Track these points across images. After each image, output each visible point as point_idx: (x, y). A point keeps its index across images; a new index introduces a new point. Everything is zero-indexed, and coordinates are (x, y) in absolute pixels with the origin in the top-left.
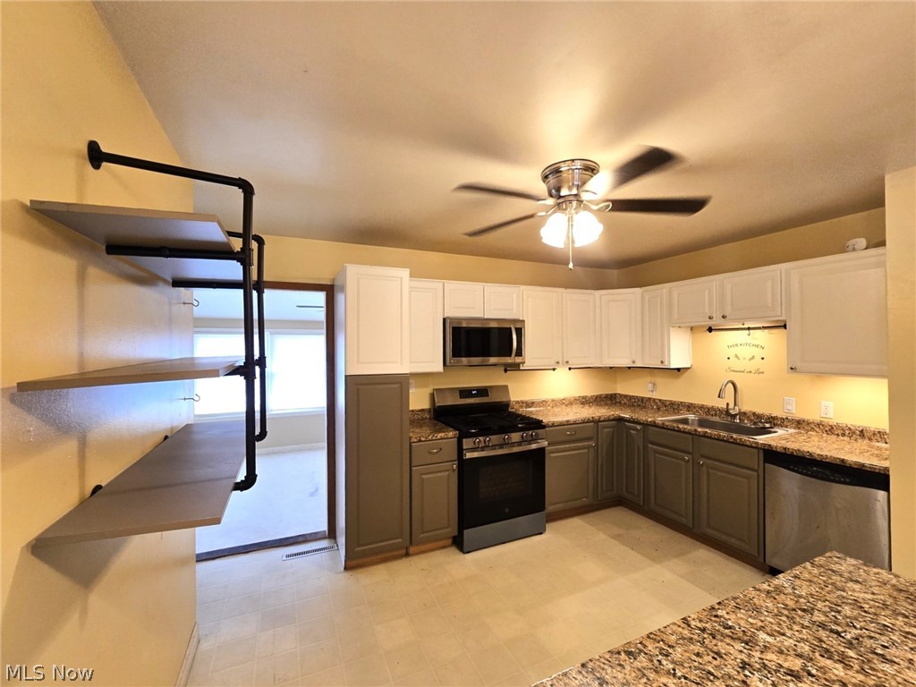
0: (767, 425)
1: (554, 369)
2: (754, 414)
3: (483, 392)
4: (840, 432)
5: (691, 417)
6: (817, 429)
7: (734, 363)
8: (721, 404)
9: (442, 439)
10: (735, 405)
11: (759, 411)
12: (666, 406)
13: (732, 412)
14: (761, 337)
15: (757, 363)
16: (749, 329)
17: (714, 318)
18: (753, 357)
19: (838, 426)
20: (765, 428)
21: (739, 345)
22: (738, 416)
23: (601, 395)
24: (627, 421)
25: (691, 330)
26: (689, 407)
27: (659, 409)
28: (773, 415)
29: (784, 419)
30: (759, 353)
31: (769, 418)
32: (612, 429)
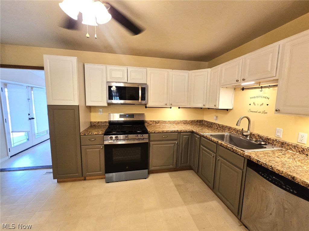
0: (263, 143)
1: (171, 108)
2: (259, 135)
3: (132, 116)
5: (226, 134)
6: (294, 149)
7: (253, 108)
9: (96, 135)
10: (248, 130)
11: (262, 134)
12: (220, 127)
13: (246, 134)
14: (267, 92)
15: (264, 108)
16: (262, 87)
17: (239, 81)
18: (262, 104)
19: (308, 150)
21: (256, 97)
22: (249, 136)
23: (195, 120)
24: (195, 133)
25: (235, 89)
26: (230, 128)
27: (217, 128)
28: (269, 138)
29: (274, 141)
30: (265, 101)
31: (266, 139)
32: (188, 136)
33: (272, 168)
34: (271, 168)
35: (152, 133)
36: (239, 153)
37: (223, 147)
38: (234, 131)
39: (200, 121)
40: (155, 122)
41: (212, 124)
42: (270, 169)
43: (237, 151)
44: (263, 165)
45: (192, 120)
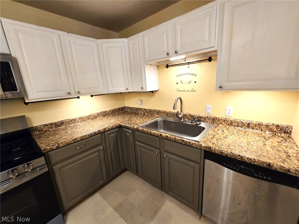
1: (78, 98)
2: (190, 115)
4: (236, 124)
5: (159, 119)
6: (224, 123)
7: (181, 87)
8: (175, 111)
10: (181, 111)
11: (193, 113)
12: (147, 112)
13: (180, 116)
14: (197, 68)
15: (192, 86)
16: (189, 63)
18: (190, 82)
19: (235, 121)
20: (197, 124)
21: (183, 75)
22: (183, 118)
23: (116, 109)
24: (125, 128)
25: (158, 67)
26: (159, 112)
27: (144, 114)
28: (200, 116)
29: (206, 118)
30: (193, 79)
31: (198, 118)
32: (116, 134)
34: (240, 157)
35: (53, 150)
36: (194, 146)
37: (170, 140)
38: (164, 115)
39: (122, 109)
40: (54, 126)
41: (137, 110)
42: (239, 159)
43: (191, 143)
44: (229, 156)
45: (112, 109)
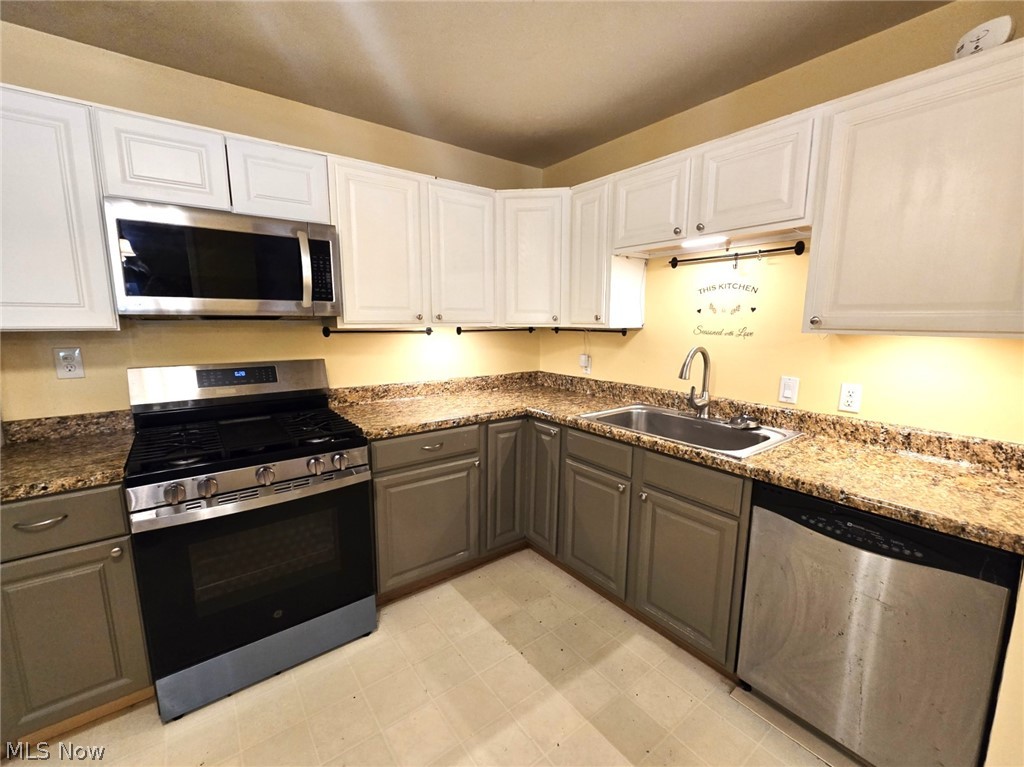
0: (753, 425)
1: (429, 331)
2: (731, 404)
3: (264, 372)
4: (869, 437)
5: (636, 409)
6: (831, 432)
7: (709, 321)
8: (683, 388)
9: (66, 491)
10: (704, 390)
11: (739, 398)
12: (603, 391)
13: (699, 402)
15: (745, 319)
16: (736, 256)
17: (683, 234)
18: (738, 308)
19: (866, 427)
20: (748, 429)
21: (717, 287)
22: (706, 409)
23: (513, 374)
24: (539, 419)
25: (646, 264)
26: (636, 392)
27: (593, 395)
28: (761, 407)
29: (777, 414)
30: (747, 299)
31: (754, 412)
32: (513, 434)
33: (847, 498)
34: (842, 496)
35: (382, 439)
37: (662, 453)
38: (651, 399)
39: (530, 376)
40: (370, 394)
41: (572, 384)
42: (842, 500)
43: (719, 461)
44: (815, 494)
45: (504, 373)
